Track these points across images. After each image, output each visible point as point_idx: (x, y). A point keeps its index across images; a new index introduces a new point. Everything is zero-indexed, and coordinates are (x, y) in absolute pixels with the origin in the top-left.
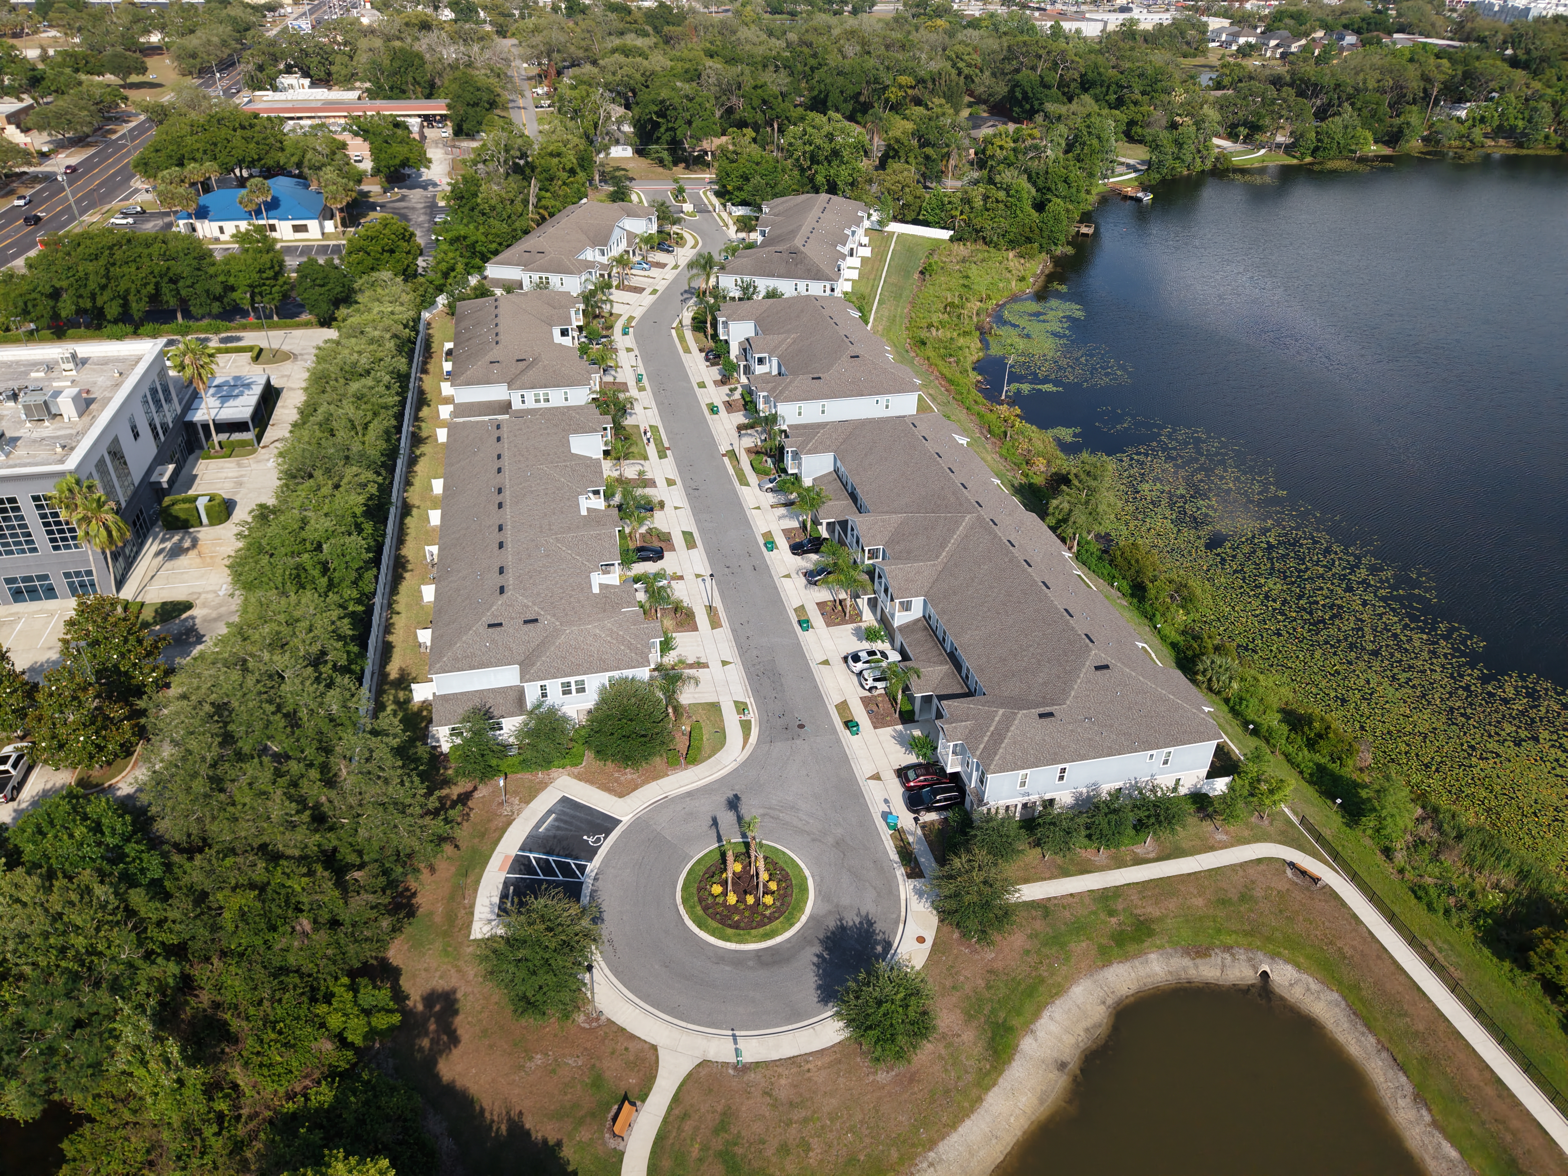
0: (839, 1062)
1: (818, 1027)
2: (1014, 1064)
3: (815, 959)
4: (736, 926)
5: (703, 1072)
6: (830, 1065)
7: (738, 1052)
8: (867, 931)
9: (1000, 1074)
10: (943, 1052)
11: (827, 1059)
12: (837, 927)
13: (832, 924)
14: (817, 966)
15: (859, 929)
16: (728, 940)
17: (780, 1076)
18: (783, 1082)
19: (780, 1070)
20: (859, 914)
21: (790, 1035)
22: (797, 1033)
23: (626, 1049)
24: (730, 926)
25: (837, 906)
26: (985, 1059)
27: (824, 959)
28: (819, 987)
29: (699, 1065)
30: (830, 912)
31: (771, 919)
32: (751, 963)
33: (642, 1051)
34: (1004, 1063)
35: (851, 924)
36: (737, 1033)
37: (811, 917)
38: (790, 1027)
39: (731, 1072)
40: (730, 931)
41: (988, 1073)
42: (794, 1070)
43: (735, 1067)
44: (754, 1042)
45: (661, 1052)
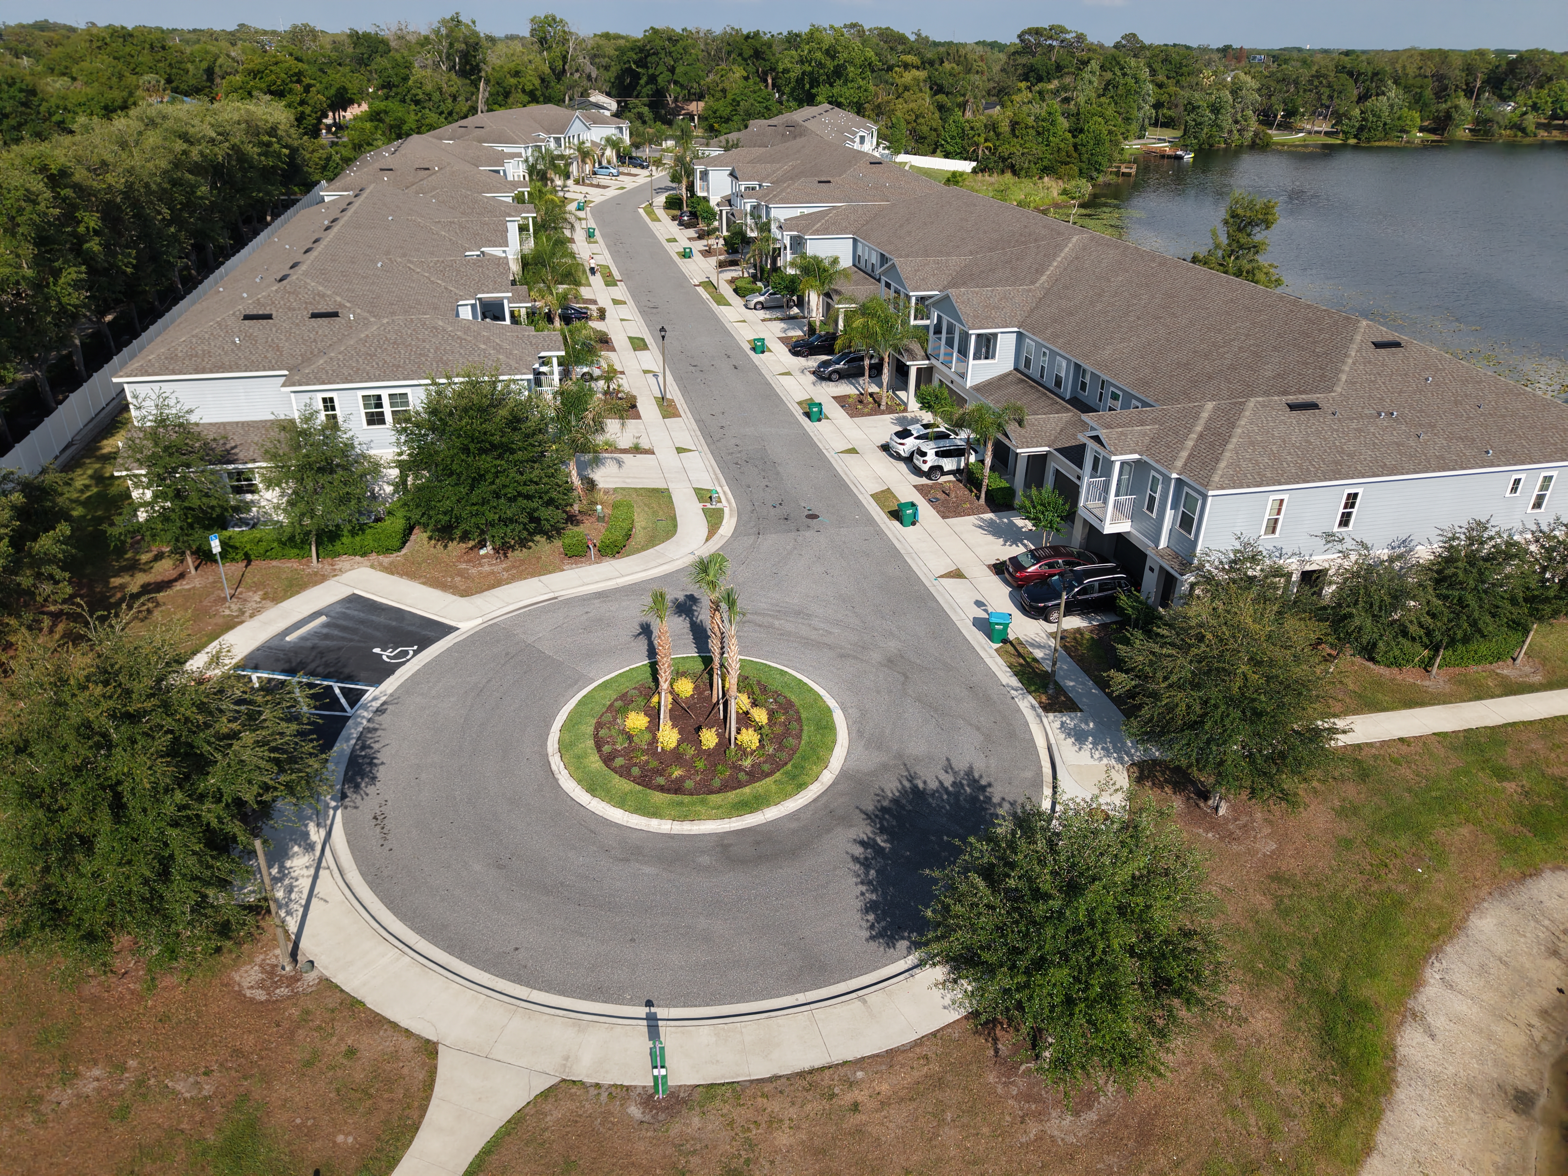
0: (940, 1083)
1: (874, 997)
2: (1401, 1094)
3: (858, 851)
4: (676, 788)
5: (555, 1114)
6: (914, 1093)
7: (657, 1059)
8: (974, 799)
9: (1376, 1119)
10: (1214, 1060)
11: (904, 1078)
12: (904, 792)
13: (892, 786)
14: (865, 863)
15: (957, 795)
16: (655, 813)
17: (774, 1122)
18: (783, 1138)
19: (774, 1106)
20: (949, 767)
21: (801, 1017)
22: (820, 1012)
23: (351, 1052)
24: (662, 789)
25: (899, 756)
26: (1323, 1078)
27: (879, 851)
28: (870, 907)
29: (545, 1095)
30: (885, 767)
31: (755, 775)
32: (705, 860)
33: (395, 1056)
34: (1376, 1092)
35: (933, 785)
36: (661, 1012)
37: (844, 775)
38: (801, 998)
39: (635, 1111)
40: (659, 798)
41: (1344, 1117)
42: (815, 1106)
43: (647, 1099)
44: (705, 1033)
45: (445, 1062)
